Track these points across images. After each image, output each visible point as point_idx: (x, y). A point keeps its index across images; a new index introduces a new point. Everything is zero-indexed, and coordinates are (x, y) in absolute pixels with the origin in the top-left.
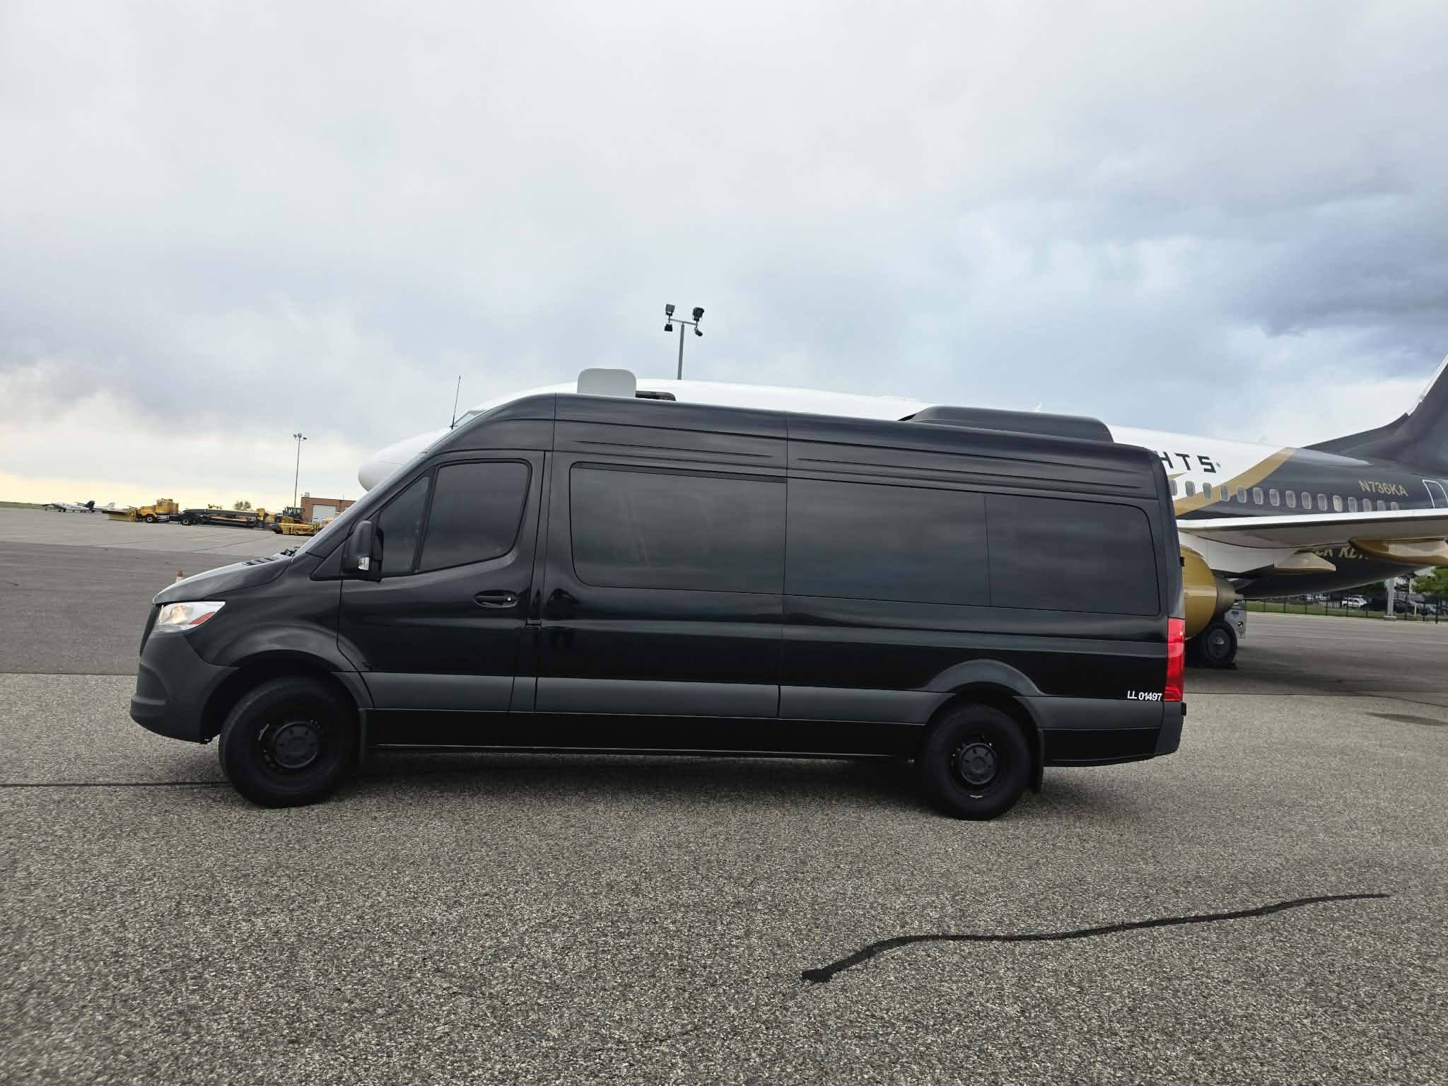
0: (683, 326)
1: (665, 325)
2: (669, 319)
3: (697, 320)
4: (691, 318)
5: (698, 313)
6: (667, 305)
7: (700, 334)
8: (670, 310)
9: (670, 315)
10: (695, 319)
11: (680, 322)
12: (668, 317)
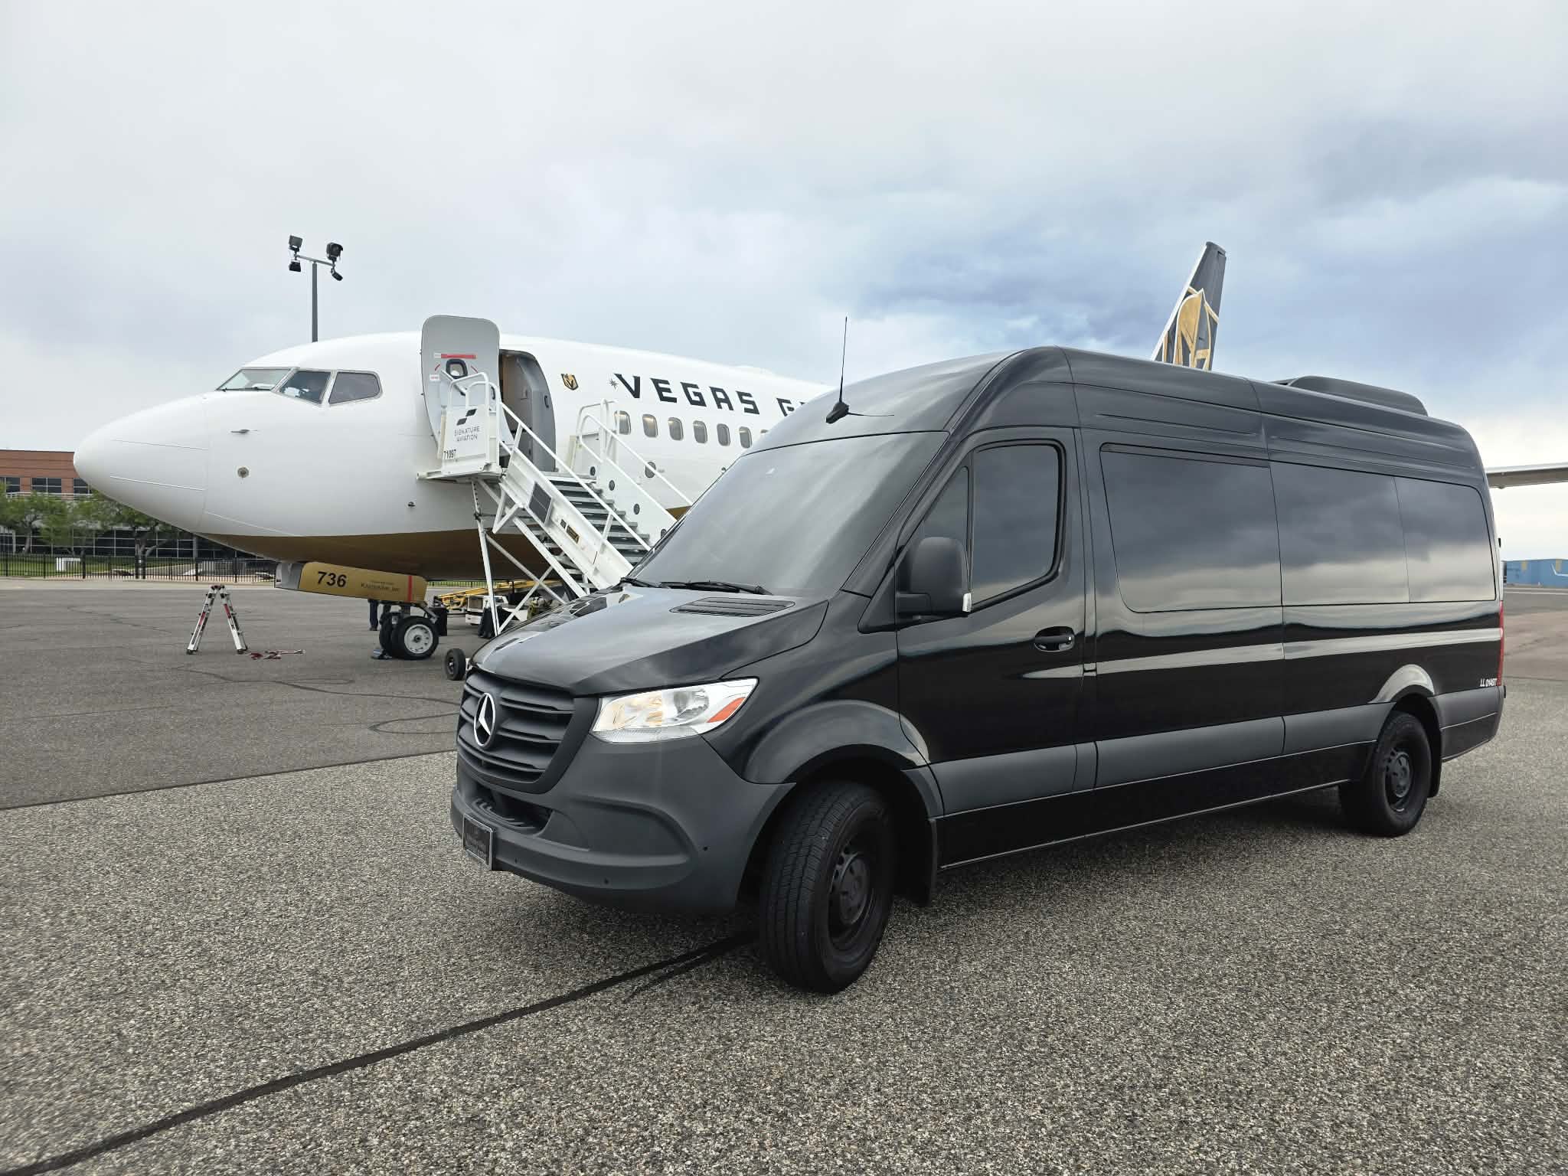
0: (315, 267)
1: (290, 263)
2: (296, 256)
3: (334, 260)
4: (324, 257)
5: (334, 251)
6: (291, 237)
7: (339, 278)
8: (295, 243)
9: (297, 250)
10: (330, 258)
11: (311, 260)
12: (293, 252)
